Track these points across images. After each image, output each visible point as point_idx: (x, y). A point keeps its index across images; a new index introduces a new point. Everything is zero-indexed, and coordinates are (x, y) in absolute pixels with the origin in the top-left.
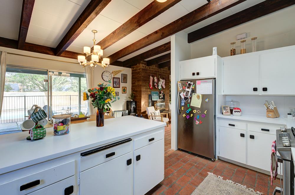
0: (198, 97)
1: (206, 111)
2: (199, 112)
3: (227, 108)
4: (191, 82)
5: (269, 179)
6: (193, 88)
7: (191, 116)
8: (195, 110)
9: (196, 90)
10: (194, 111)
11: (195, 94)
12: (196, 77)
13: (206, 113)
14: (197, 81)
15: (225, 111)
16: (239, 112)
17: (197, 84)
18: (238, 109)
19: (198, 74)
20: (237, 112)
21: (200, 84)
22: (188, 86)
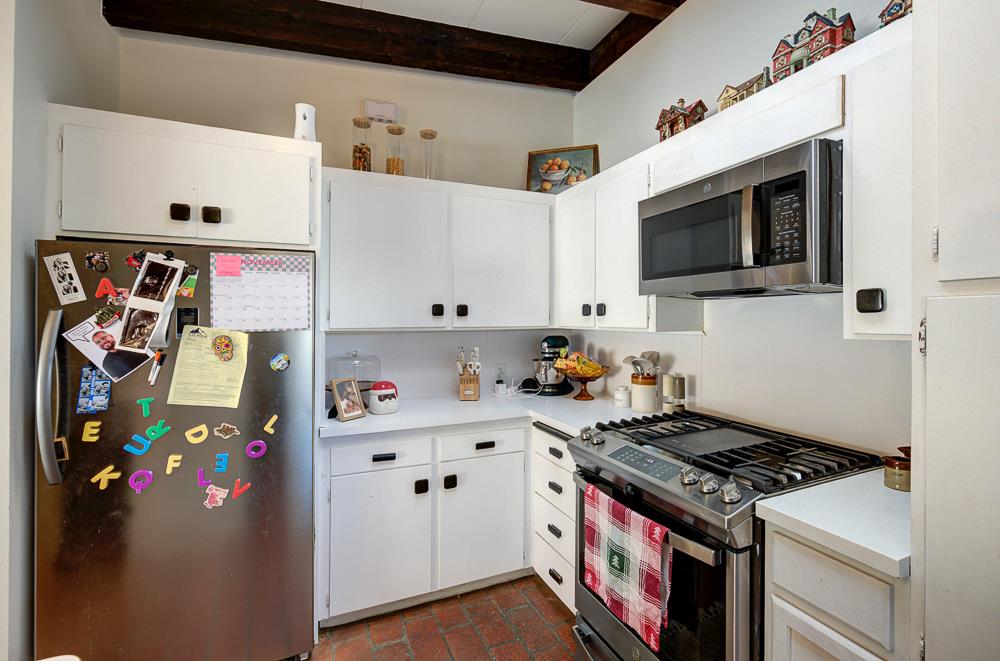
0: (224, 347)
1: (275, 417)
2: (226, 431)
3: (349, 390)
4: (169, 256)
5: (494, 602)
6: (188, 291)
7: (169, 471)
8: (203, 428)
9: (208, 310)
10: (189, 434)
11: (203, 328)
12: (195, 231)
13: (272, 431)
14: (214, 257)
15: (346, 401)
16: (393, 396)
17: (214, 274)
18: (389, 385)
19: (211, 215)
20: (386, 397)
21: (234, 273)
22: (147, 281)
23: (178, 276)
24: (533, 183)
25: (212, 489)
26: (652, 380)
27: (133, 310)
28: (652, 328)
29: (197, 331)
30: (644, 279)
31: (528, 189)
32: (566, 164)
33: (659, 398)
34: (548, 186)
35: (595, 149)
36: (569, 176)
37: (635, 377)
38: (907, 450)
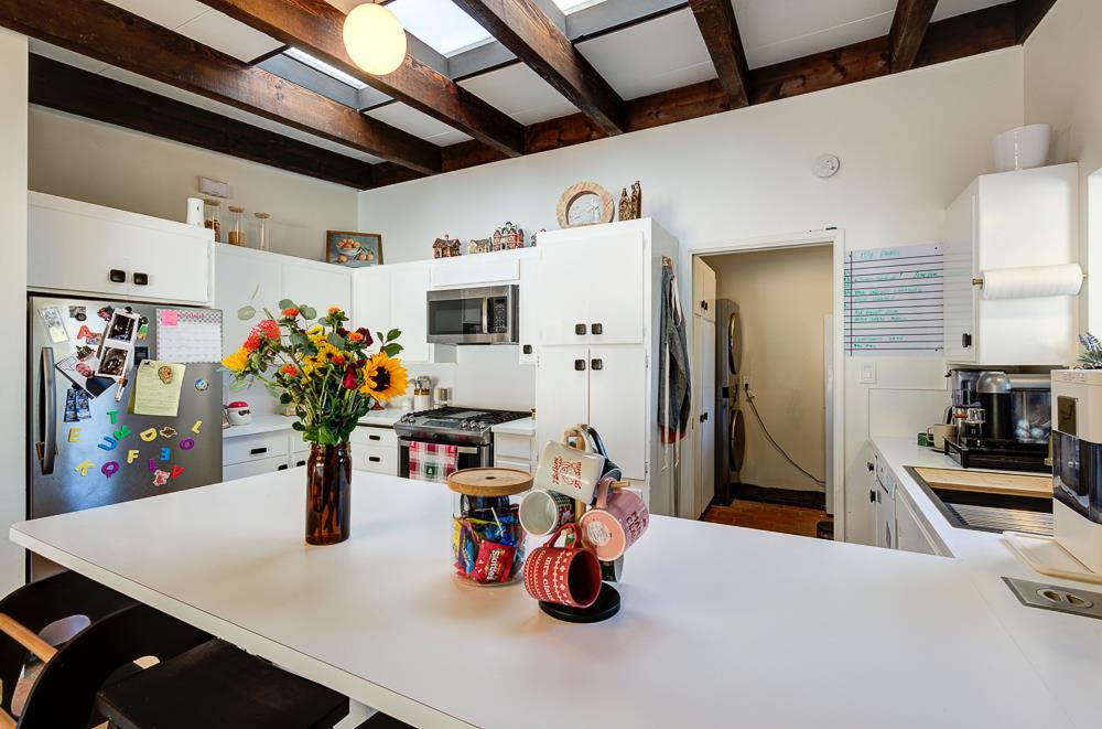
0: (166, 374)
1: (199, 422)
2: (168, 432)
4: (129, 310)
6: (143, 335)
8: (153, 430)
9: (155, 349)
10: (147, 432)
11: (152, 361)
12: (128, 290)
13: (197, 432)
14: (160, 312)
16: (248, 412)
17: (160, 324)
18: (243, 404)
19: (141, 279)
20: (245, 412)
21: (173, 323)
22: (116, 328)
23: (136, 323)
24: (331, 255)
25: (157, 473)
26: (426, 392)
27: (108, 349)
28: (432, 361)
29: (148, 363)
30: (431, 333)
31: (328, 261)
32: (358, 244)
33: (431, 401)
34: (344, 259)
35: (379, 237)
36: (360, 254)
37: (416, 392)
38: (534, 410)
